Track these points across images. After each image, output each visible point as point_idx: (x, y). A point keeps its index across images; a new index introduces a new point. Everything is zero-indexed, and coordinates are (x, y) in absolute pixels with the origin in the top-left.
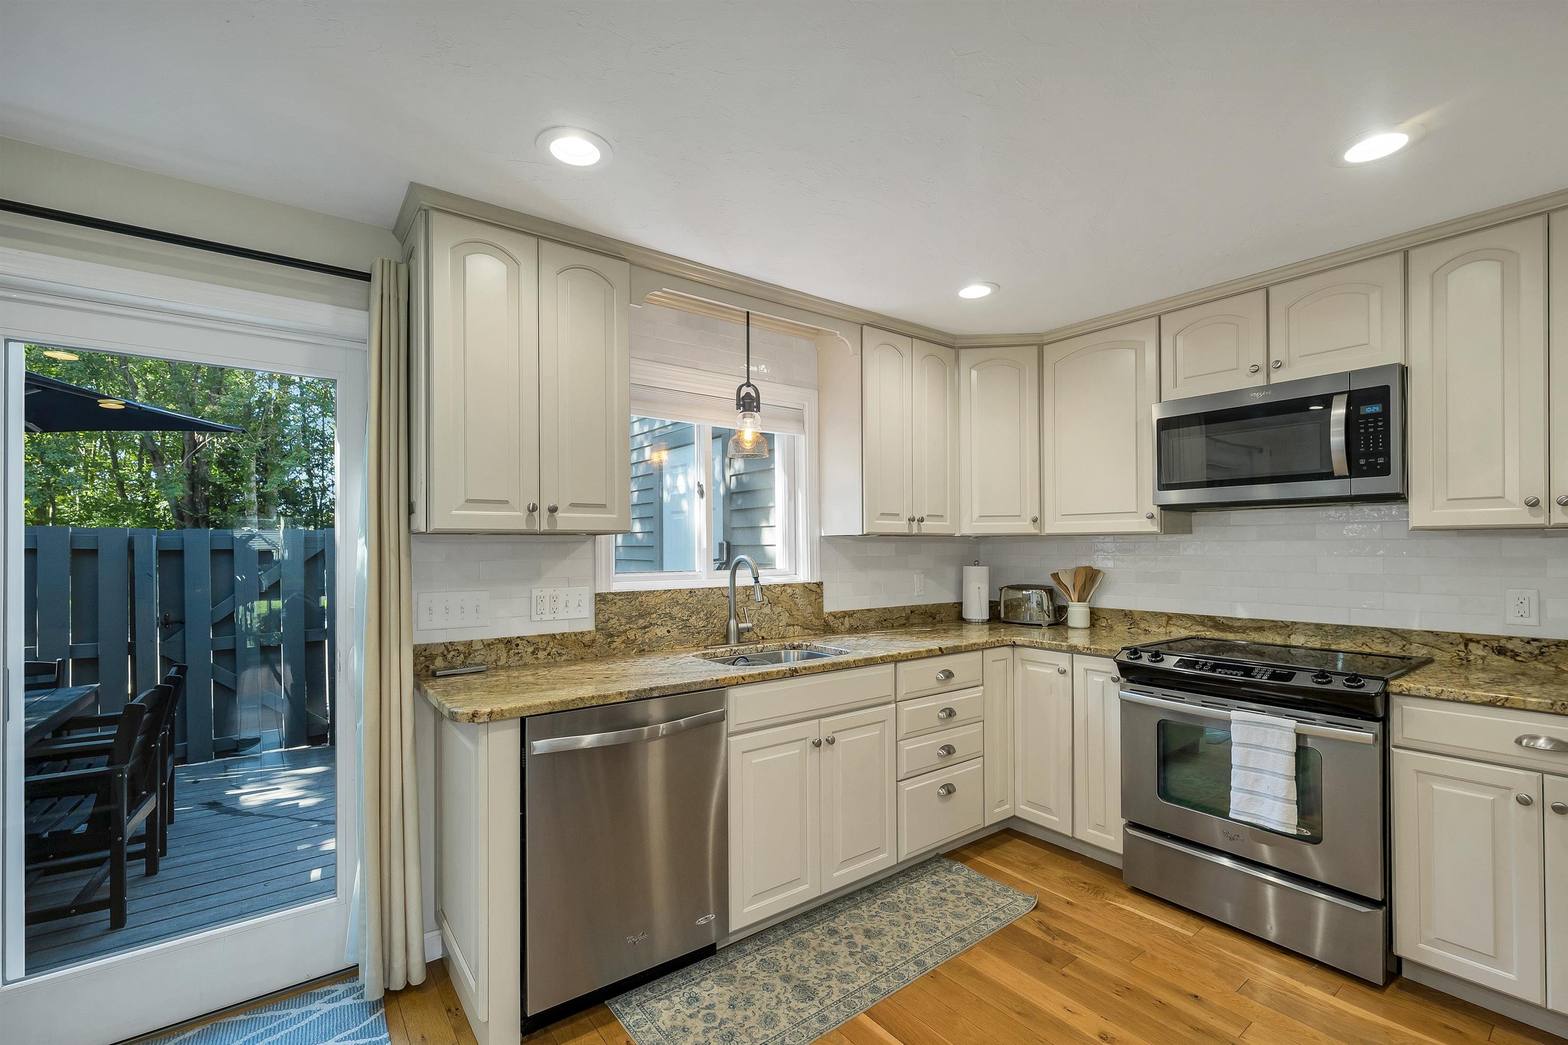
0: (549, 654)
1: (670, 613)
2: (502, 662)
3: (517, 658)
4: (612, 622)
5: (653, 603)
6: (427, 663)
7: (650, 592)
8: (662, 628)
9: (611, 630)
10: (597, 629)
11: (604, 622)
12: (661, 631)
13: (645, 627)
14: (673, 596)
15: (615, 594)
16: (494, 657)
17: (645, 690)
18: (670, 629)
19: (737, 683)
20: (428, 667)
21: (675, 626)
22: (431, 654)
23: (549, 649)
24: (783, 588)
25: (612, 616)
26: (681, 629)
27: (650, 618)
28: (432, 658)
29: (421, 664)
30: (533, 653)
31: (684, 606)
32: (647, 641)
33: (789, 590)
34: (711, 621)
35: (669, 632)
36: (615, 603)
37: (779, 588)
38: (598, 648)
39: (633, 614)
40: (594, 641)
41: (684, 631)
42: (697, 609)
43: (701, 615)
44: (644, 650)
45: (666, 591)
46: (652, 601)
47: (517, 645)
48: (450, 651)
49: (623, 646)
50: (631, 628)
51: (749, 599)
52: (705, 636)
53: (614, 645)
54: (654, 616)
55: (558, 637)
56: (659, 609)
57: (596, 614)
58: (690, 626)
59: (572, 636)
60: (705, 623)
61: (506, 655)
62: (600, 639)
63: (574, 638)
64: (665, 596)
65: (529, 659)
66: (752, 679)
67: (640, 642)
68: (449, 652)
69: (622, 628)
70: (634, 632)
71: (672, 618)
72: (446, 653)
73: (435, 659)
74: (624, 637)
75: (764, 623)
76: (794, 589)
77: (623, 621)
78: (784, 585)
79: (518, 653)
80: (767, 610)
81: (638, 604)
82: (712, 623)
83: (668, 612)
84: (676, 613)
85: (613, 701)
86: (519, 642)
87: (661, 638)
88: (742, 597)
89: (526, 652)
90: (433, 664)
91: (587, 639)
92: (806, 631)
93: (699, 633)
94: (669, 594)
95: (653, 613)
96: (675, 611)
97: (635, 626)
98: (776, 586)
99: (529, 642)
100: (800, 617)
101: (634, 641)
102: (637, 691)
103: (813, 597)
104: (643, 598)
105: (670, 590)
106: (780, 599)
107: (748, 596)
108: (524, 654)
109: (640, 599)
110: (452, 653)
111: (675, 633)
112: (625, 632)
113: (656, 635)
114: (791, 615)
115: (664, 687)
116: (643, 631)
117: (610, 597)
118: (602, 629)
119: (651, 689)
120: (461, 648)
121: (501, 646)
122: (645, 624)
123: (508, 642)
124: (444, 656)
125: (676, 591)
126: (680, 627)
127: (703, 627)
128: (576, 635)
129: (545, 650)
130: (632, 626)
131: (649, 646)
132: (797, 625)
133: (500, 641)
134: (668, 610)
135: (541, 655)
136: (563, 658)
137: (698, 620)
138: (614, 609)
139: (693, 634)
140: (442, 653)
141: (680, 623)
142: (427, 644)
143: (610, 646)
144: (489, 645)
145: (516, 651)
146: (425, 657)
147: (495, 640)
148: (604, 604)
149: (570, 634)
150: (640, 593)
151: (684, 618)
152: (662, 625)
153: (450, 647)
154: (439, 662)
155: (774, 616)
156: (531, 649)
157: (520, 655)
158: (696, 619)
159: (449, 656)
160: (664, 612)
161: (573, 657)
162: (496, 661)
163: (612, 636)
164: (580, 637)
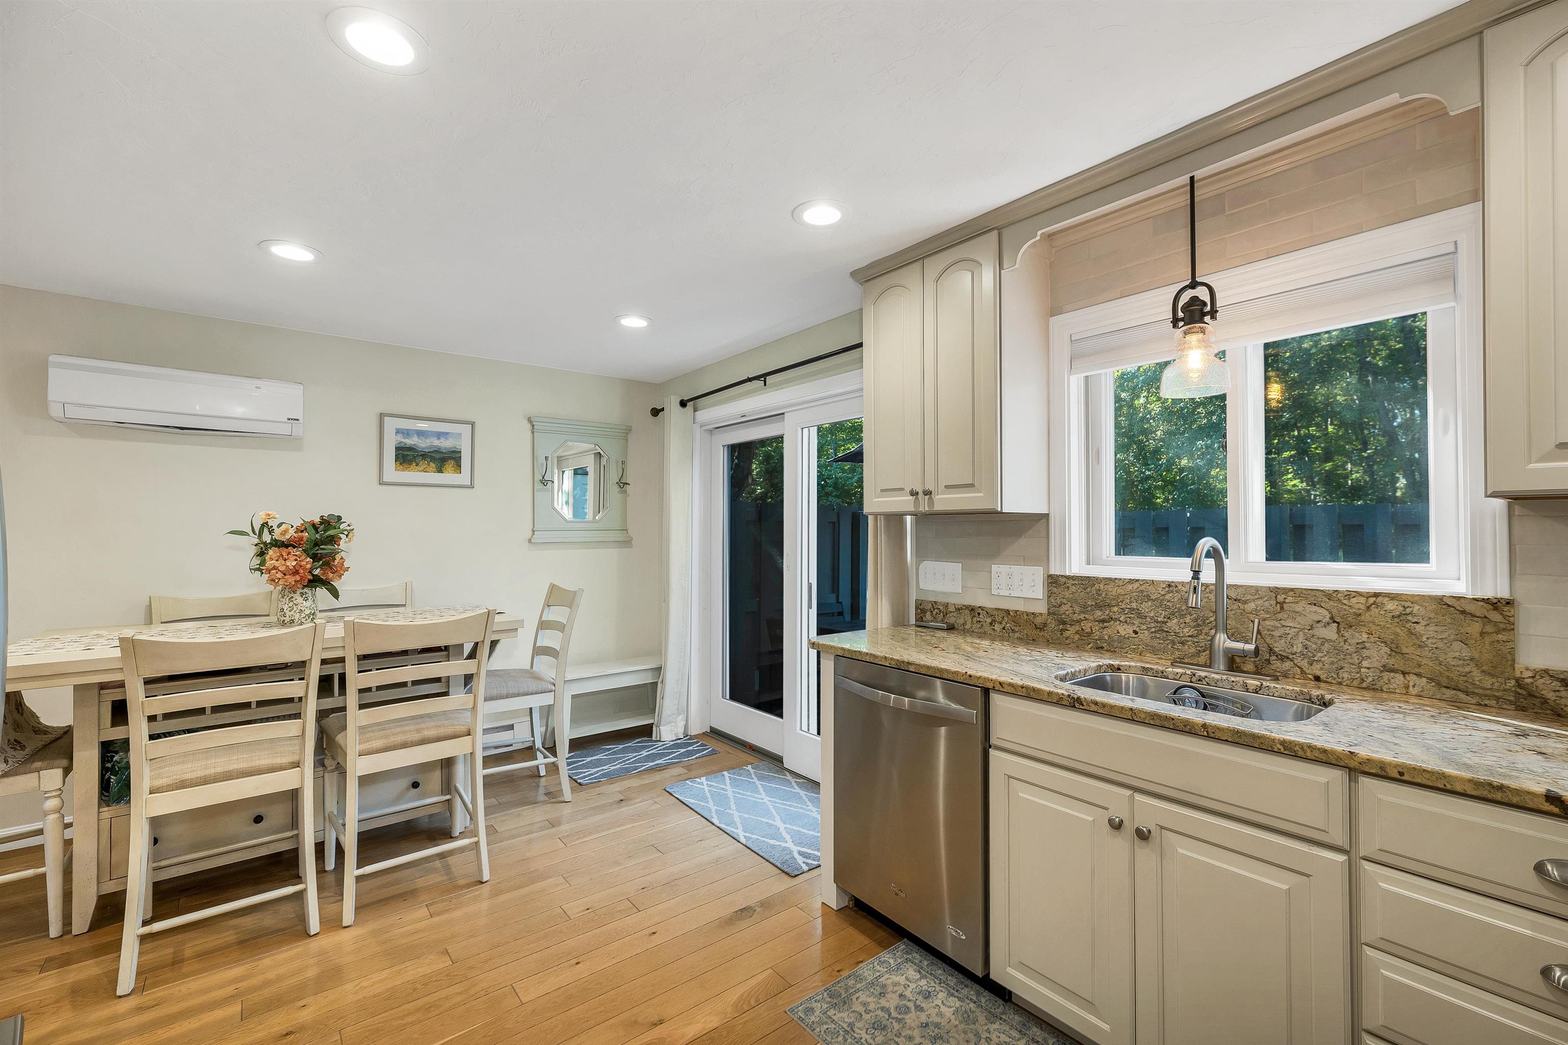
0: (1004, 628)
1: (1138, 610)
2: (968, 627)
3: (978, 626)
4: (1064, 608)
5: (1114, 593)
6: (922, 614)
7: (1110, 579)
8: (1126, 626)
9: (1063, 616)
10: (1049, 614)
11: (1055, 607)
12: (1125, 630)
13: (1103, 621)
14: (1142, 588)
15: (1068, 577)
16: (962, 621)
17: (903, 662)
18: (1137, 629)
19: (994, 687)
20: (923, 617)
21: (1144, 627)
22: (924, 608)
23: (1004, 623)
24: (1372, 600)
25: (1065, 601)
26: (1155, 632)
27: (1110, 611)
28: (924, 611)
29: (919, 614)
30: (991, 624)
31: (1160, 602)
32: (1106, 637)
33: (1391, 606)
34: (1204, 631)
35: (1135, 632)
36: (1068, 588)
37: (1363, 600)
38: (1050, 634)
39: (1089, 603)
40: (1045, 625)
41: (1158, 636)
42: (1180, 610)
43: (1188, 619)
44: (1102, 648)
45: (1131, 581)
46: (1114, 591)
47: (979, 614)
49: (1077, 637)
50: (1086, 619)
51: (1282, 608)
52: (1193, 650)
53: (1067, 634)
54: (1115, 609)
55: (1011, 613)
56: (1122, 602)
57: (1049, 597)
58: (1167, 632)
59: (1025, 615)
60: (1192, 632)
61: (970, 621)
62: (1052, 625)
63: (1026, 617)
64: (1130, 587)
65: (987, 628)
66: (1011, 690)
67: (1096, 637)
68: (934, 609)
69: (1076, 617)
70: (1090, 625)
71: (1140, 616)
72: (932, 609)
73: (926, 612)
74: (1077, 628)
75: (1319, 654)
76: (1407, 604)
77: (1077, 609)
78: (1376, 595)
79: (980, 621)
80: (1330, 633)
81: (1095, 592)
82: (1206, 634)
83: (1135, 607)
84: (1147, 610)
85: (880, 663)
86: (980, 611)
87: (1124, 638)
88: (1267, 604)
89: (986, 622)
90: (925, 616)
91: (1039, 620)
92: (1449, 693)
93: (1183, 643)
94: (1136, 585)
95: (1114, 606)
96: (1145, 607)
97: (1091, 618)
98: (1349, 595)
99: (987, 613)
100: (1424, 661)
101: (1090, 634)
102: (898, 660)
103: (1475, 628)
104: (1102, 586)
105: (1138, 580)
106: (1363, 618)
107: (1282, 604)
108: (984, 624)
109: (1097, 586)
110: (936, 610)
111: (1145, 636)
112: (1079, 621)
113: (1118, 633)
114: (1395, 650)
115: (919, 665)
116: (1101, 625)
117: (1064, 580)
118: (1054, 614)
119: (908, 663)
120: (941, 608)
121: (967, 612)
122: (1103, 617)
123: (972, 609)
124: (931, 612)
125: (1145, 582)
126: (1153, 630)
127: (1189, 636)
128: (1027, 615)
129: (1001, 623)
130: (1086, 616)
131: (1108, 644)
132: (1419, 675)
133: (967, 607)
134: (1134, 605)
135: (997, 627)
136: (1017, 635)
137: (1182, 626)
138: (1067, 594)
139: (1173, 642)
140: (930, 609)
141: (1153, 625)
142: (922, 601)
143: (1061, 634)
144: (959, 609)
145: (978, 619)
146: (921, 609)
147: (964, 606)
148: (1056, 587)
149: (1023, 613)
150: (1097, 580)
151: (1159, 619)
152: (1126, 622)
153: (934, 605)
154: (928, 616)
155: (1346, 647)
156: (989, 620)
157: (981, 624)
158: (1179, 624)
159: (934, 613)
160: (1129, 606)
161: (1025, 636)
162: (963, 624)
163: (1064, 623)
164: (1031, 617)
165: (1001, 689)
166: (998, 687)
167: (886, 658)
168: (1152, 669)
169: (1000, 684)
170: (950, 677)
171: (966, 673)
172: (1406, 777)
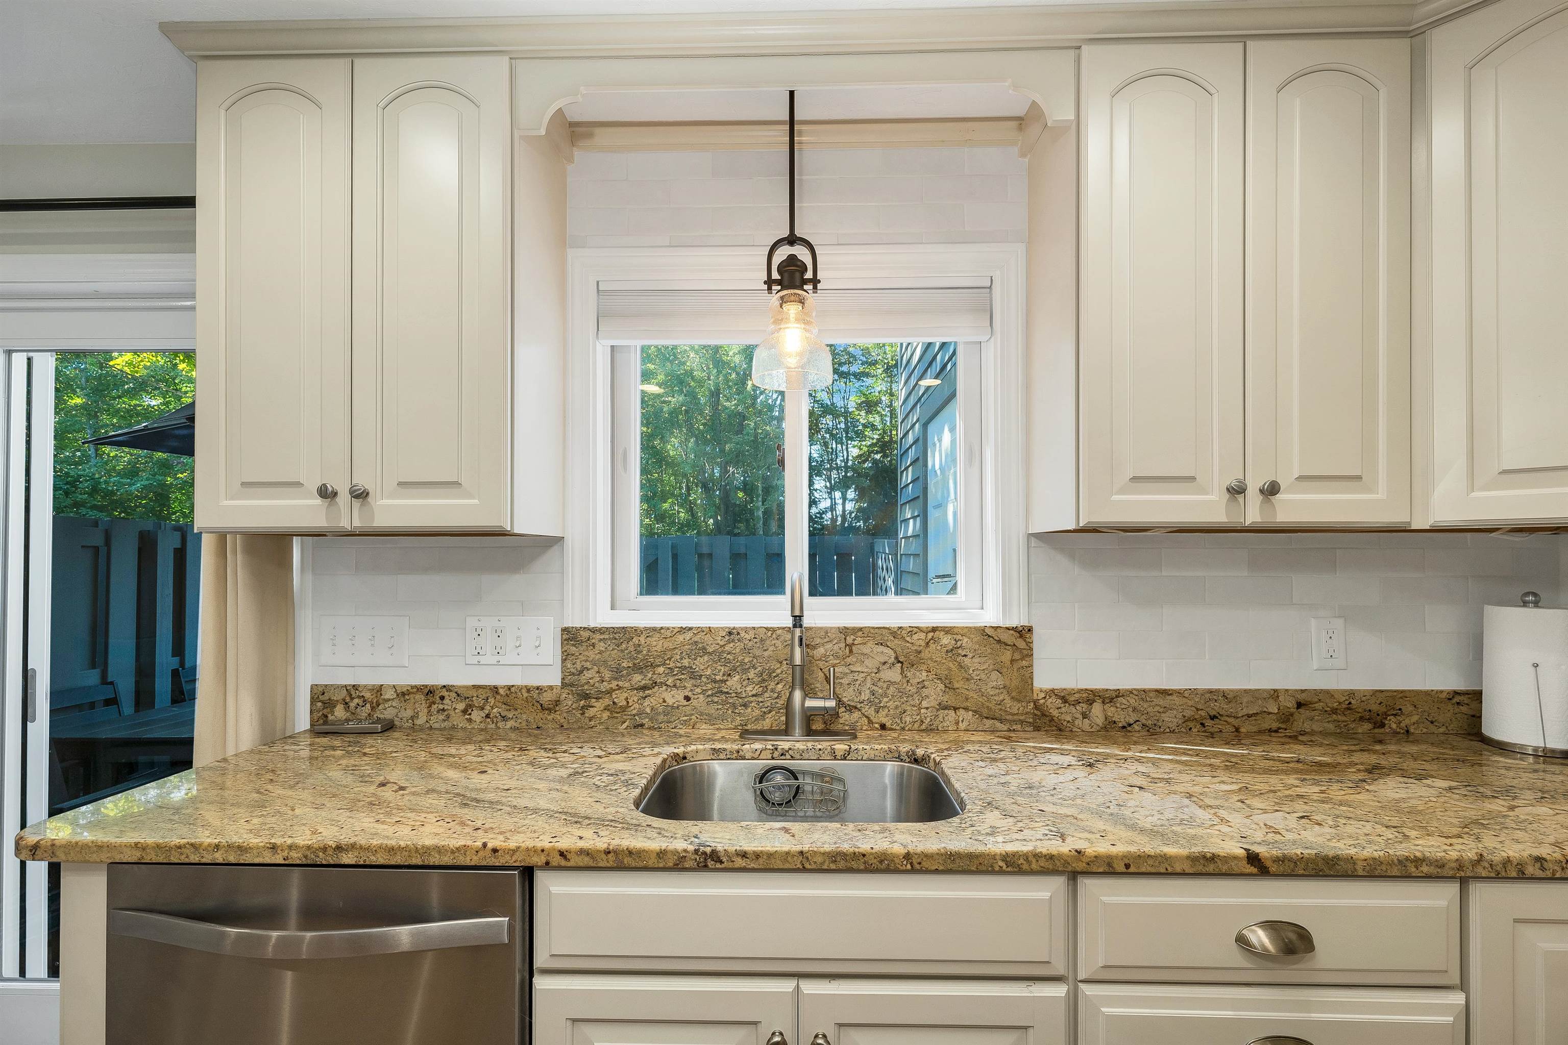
0: (488, 716)
1: (691, 668)
2: (421, 721)
3: (441, 717)
4: (588, 674)
5: (659, 648)
6: (325, 711)
7: (654, 629)
8: (674, 691)
9: (586, 687)
10: (564, 685)
11: (573, 674)
12: (674, 697)
13: (644, 688)
14: (696, 639)
15: (594, 630)
16: (409, 713)
17: (324, 849)
18: (690, 694)
19: (547, 863)
20: (326, 716)
21: (698, 690)
22: (329, 699)
23: (488, 708)
24: (930, 635)
25: (588, 665)
26: (712, 695)
27: (654, 674)
28: (330, 705)
29: (318, 711)
30: (465, 712)
31: (718, 656)
32: (648, 710)
33: (946, 640)
34: (770, 688)
35: (687, 698)
36: (593, 645)
37: (923, 636)
38: (565, 715)
39: (624, 665)
40: (557, 702)
41: (716, 699)
42: (742, 663)
43: (751, 674)
44: (642, 725)
45: (682, 630)
46: (657, 644)
47: (442, 698)
48: (354, 698)
49: (606, 715)
50: (619, 688)
51: (851, 651)
52: (757, 712)
53: (591, 712)
54: (661, 670)
55: (501, 691)
56: (670, 659)
57: (564, 661)
58: (727, 693)
59: (524, 691)
60: (757, 689)
61: (426, 710)
62: (569, 701)
63: (525, 695)
64: (680, 638)
65: (459, 720)
67: (634, 712)
68: (352, 699)
69: (604, 687)
70: (626, 695)
71: (694, 675)
72: (348, 699)
73: (335, 707)
74: (607, 701)
75: (885, 700)
76: (959, 637)
77: (607, 675)
78: (934, 629)
79: (443, 710)
80: (894, 675)
81: (632, 649)
82: (773, 691)
83: (687, 665)
84: (702, 667)
85: (257, 861)
86: (445, 693)
87: (672, 707)
88: (836, 647)
89: (455, 709)
90: (332, 713)
91: (547, 697)
92: (989, 723)
93: (745, 706)
94: (689, 635)
95: (659, 666)
96: (701, 663)
97: (627, 685)
98: (913, 630)
99: (458, 695)
100: (971, 694)
101: (624, 709)
102: (309, 847)
103: (1007, 656)
104: (642, 639)
105: (690, 629)
106: (923, 654)
107: (850, 646)
108: (452, 713)
109: (635, 640)
110: (356, 701)
111: (699, 701)
112: (610, 692)
113: (664, 701)
114: (949, 687)
115: (368, 849)
116: (641, 694)
117: (586, 634)
118: (572, 685)
119: (339, 848)
120: (368, 695)
121: (420, 697)
122: (644, 682)
123: (429, 692)
124: (346, 703)
125: (701, 630)
126: (710, 692)
127: (753, 696)
128: (528, 691)
129: (482, 709)
130: (621, 683)
131: (651, 720)
132: (966, 709)
133: (419, 689)
134: (686, 662)
135: (477, 715)
136: (510, 724)
137: (745, 683)
138: (592, 654)
139: (734, 706)
140: (344, 700)
141: (709, 686)
142: (326, 686)
143: (583, 714)
144: (403, 694)
145: (441, 707)
146: (323, 703)
147: (412, 687)
148: (574, 645)
149: (520, 689)
150: (637, 631)
151: (718, 678)
152: (675, 686)
153: (353, 692)
154: (339, 712)
155: (909, 688)
156: (461, 706)
157: (446, 713)
158: (741, 681)
159: (352, 705)
160: (679, 665)
161: (524, 724)
162: (412, 718)
163: (586, 696)
164: (535, 694)
165: (563, 863)
166: (556, 860)
167: (274, 847)
168: (725, 750)
169: (562, 854)
170: (447, 860)
171: (485, 845)
172: (1132, 870)
